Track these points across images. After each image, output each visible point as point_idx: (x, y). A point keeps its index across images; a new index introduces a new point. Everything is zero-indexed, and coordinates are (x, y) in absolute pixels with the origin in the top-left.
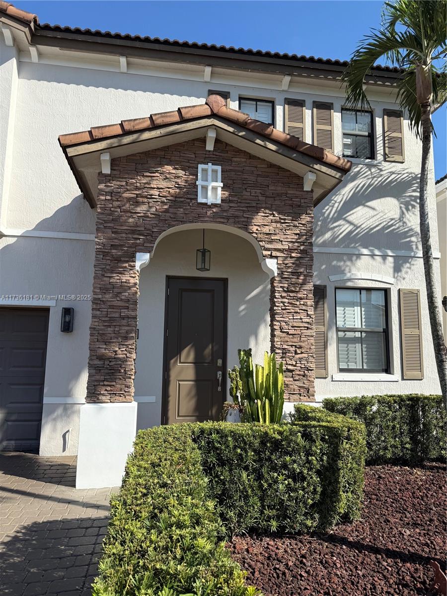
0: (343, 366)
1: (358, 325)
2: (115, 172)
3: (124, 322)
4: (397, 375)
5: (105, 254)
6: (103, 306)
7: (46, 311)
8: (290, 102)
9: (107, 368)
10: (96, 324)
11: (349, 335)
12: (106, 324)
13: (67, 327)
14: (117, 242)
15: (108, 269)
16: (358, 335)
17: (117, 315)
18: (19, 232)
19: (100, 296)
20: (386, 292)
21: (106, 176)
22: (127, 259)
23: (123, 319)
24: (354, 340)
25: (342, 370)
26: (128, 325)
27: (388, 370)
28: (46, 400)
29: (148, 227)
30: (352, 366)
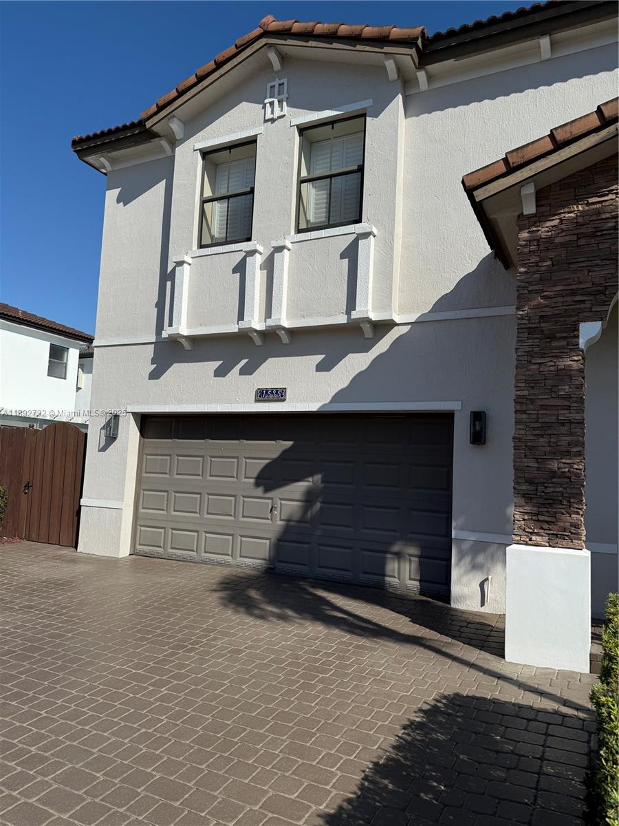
2: (542, 209)
3: (564, 429)
5: (531, 331)
6: (531, 407)
7: (448, 417)
9: (541, 497)
10: (522, 432)
12: (536, 432)
13: (478, 438)
14: (548, 311)
15: (536, 353)
17: (553, 419)
18: (413, 319)
19: (526, 393)
21: (529, 217)
22: (565, 335)
23: (563, 424)
26: (571, 434)
28: (456, 534)
29: (597, 280)
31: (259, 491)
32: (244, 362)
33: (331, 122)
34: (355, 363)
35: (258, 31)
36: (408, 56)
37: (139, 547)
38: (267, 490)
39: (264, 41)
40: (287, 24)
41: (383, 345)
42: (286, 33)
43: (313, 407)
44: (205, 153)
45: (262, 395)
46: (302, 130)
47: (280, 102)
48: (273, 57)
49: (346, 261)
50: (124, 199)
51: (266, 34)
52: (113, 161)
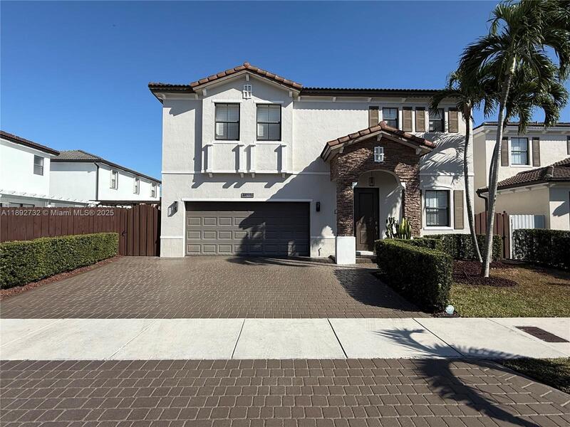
0: (429, 224)
1: (435, 206)
4: (452, 227)
5: (341, 184)
7: (308, 203)
8: (405, 108)
11: (431, 210)
13: (318, 209)
15: (342, 189)
16: (435, 210)
18: (298, 173)
20: (448, 192)
22: (350, 185)
24: (433, 213)
25: (428, 226)
27: (448, 225)
28: (311, 237)
29: (356, 172)
30: (432, 224)
31: (241, 229)
32: (235, 183)
33: (269, 104)
34: (279, 186)
35: (244, 67)
36: (297, 92)
37: (188, 253)
38: (244, 229)
39: (246, 71)
40: (256, 69)
41: (288, 181)
42: (255, 72)
43: (264, 200)
44: (216, 104)
45: (244, 195)
46: (257, 104)
47: (249, 93)
48: (247, 77)
49: (276, 153)
50: (174, 113)
51: (247, 69)
52: (167, 96)
